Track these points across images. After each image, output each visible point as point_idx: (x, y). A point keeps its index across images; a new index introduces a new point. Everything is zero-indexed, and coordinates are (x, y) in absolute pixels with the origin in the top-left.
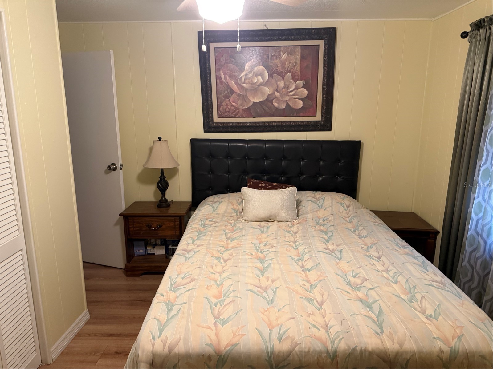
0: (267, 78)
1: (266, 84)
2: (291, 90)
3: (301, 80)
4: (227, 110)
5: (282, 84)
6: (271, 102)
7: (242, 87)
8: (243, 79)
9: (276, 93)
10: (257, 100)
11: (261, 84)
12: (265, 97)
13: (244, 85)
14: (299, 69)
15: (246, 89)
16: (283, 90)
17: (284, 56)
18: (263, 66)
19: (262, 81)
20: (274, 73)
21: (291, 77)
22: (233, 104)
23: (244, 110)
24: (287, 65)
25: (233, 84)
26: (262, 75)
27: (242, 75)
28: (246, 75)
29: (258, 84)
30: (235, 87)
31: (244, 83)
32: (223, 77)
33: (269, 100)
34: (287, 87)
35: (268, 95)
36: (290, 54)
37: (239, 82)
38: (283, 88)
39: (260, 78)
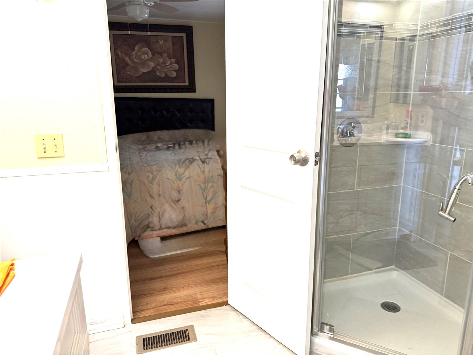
0: (151, 56)
1: (150, 60)
2: (167, 64)
3: (173, 58)
4: (124, 77)
5: (161, 60)
6: (155, 72)
7: (134, 61)
8: (134, 56)
9: (158, 66)
10: (145, 71)
11: (147, 60)
12: (151, 69)
13: (135, 60)
14: (172, 51)
15: (137, 63)
16: (163, 64)
17: (161, 42)
18: (148, 48)
19: (148, 58)
20: (155, 53)
21: (167, 56)
22: (128, 73)
23: (136, 77)
24: (163, 48)
25: (127, 59)
26: (147, 54)
27: (133, 54)
28: (136, 53)
29: (145, 59)
30: (129, 62)
31: (135, 59)
32: (120, 54)
33: (153, 71)
34: (165, 62)
35: (153, 67)
36: (165, 41)
37: (132, 58)
38: (162, 63)
39: (146, 56)
